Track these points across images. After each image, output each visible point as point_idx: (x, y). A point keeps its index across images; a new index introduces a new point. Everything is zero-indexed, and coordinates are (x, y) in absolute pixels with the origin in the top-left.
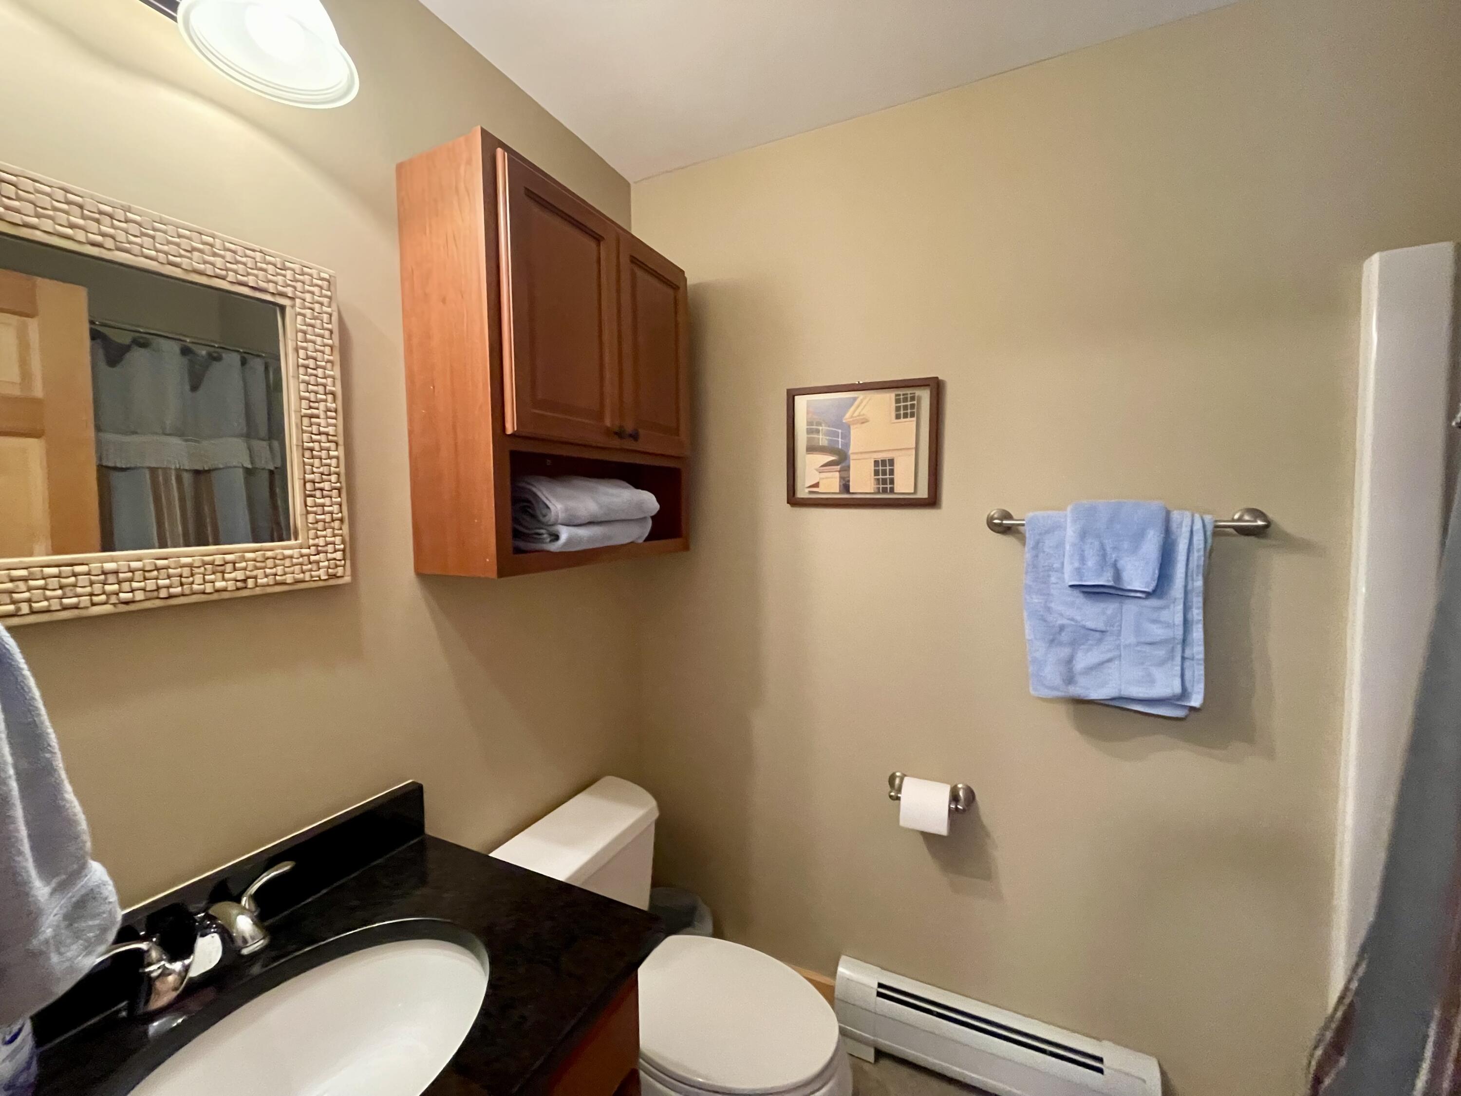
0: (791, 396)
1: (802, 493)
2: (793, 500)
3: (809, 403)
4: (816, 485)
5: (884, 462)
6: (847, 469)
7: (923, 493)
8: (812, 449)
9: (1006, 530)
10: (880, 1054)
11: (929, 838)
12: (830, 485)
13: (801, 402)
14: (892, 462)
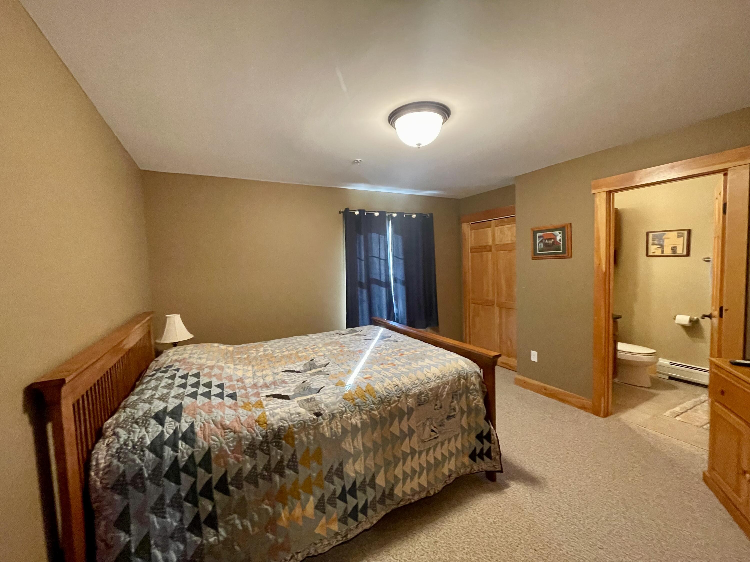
0: (648, 234)
1: (650, 254)
2: (647, 255)
3: (653, 235)
4: (654, 252)
5: (674, 247)
6: (663, 248)
7: (685, 253)
8: (653, 244)
9: (708, 261)
10: (671, 378)
11: (684, 327)
12: (659, 252)
13: (651, 235)
14: (676, 247)
